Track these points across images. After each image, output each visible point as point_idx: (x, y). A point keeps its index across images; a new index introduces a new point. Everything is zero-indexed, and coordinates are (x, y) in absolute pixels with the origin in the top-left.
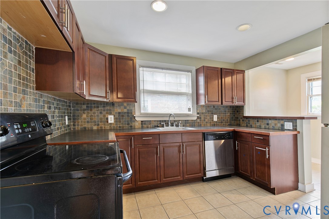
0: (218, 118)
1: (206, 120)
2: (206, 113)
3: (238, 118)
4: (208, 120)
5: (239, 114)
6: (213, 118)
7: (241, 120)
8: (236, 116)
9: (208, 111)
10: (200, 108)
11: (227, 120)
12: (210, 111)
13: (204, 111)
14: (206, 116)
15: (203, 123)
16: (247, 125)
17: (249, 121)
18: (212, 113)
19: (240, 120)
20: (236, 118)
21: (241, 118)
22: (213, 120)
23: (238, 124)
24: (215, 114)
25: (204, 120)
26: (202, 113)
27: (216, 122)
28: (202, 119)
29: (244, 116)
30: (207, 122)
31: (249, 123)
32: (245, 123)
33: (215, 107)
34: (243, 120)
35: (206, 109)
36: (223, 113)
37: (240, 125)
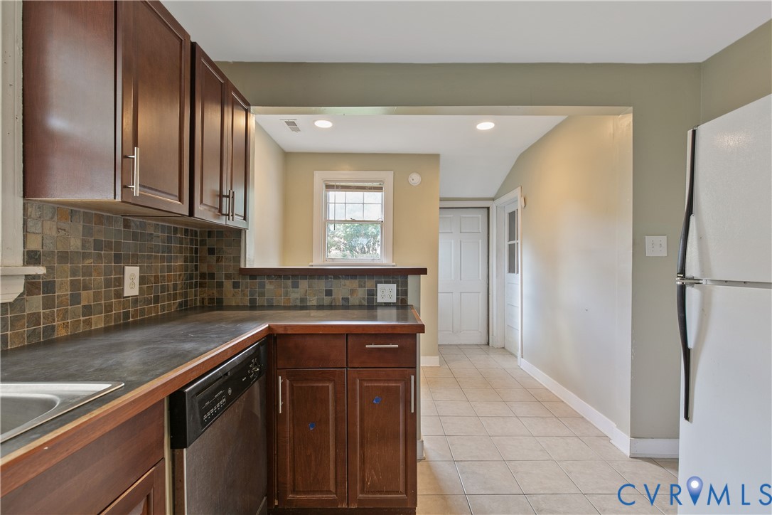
0: (143, 280)
1: (86, 297)
2: (85, 256)
3: (212, 276)
4: (97, 296)
5: (218, 260)
6: (120, 282)
7: (228, 285)
8: (204, 268)
9: (98, 245)
10: (48, 224)
11: (175, 287)
12: (109, 245)
13: (75, 244)
14: (87, 272)
15: (64, 318)
16: (253, 301)
17: (263, 286)
18: (118, 258)
19: (220, 285)
20: (203, 276)
21: (228, 277)
22: (119, 294)
23: (211, 300)
24: (133, 260)
25: (75, 299)
26: (64, 257)
27: (135, 300)
28: (63, 291)
29: (242, 266)
30: (88, 310)
31: (262, 294)
32: (244, 295)
33: (132, 224)
34: (236, 285)
35: (87, 231)
36: (163, 258)
37: (220, 301)
